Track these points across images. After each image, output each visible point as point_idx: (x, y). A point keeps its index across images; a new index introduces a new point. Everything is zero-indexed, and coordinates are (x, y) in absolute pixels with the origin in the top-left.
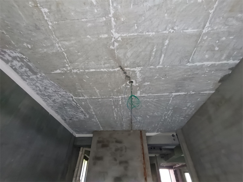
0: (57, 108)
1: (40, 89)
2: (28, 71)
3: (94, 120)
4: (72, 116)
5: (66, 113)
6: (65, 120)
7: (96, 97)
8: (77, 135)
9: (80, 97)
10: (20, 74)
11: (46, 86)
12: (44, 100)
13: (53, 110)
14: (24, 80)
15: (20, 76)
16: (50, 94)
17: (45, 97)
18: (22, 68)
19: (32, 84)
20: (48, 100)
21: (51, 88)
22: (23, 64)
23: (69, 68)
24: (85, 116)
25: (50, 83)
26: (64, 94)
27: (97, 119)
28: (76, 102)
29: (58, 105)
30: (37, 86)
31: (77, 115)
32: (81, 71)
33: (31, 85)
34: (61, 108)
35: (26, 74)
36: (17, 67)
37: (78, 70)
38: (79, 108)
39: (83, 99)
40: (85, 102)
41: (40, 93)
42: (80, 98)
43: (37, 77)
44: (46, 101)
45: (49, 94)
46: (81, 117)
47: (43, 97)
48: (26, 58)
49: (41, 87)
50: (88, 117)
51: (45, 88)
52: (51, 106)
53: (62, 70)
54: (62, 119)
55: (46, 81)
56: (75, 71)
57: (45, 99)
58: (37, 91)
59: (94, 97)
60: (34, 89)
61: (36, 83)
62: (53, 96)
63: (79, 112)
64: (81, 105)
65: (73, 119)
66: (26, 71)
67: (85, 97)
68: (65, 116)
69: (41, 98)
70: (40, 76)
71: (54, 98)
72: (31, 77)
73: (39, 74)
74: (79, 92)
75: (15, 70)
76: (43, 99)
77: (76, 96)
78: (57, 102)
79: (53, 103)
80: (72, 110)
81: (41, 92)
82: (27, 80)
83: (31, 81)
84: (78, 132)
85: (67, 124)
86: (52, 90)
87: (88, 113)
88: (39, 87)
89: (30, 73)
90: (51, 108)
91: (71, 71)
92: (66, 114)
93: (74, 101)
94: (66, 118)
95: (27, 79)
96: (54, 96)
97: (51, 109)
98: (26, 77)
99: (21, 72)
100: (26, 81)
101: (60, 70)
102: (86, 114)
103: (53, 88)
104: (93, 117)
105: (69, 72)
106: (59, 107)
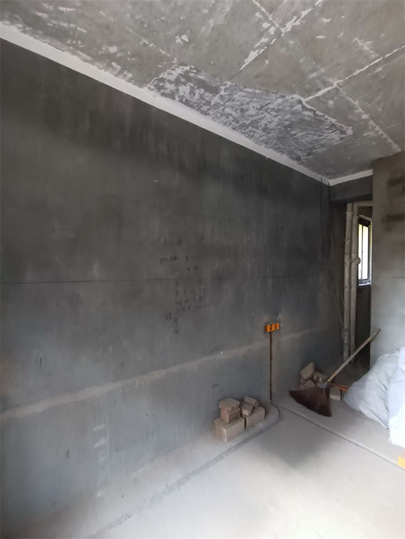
0: (275, 142)
1: (234, 117)
2: (204, 93)
3: (370, 133)
4: (310, 146)
5: (297, 143)
6: (298, 159)
7: (367, 66)
8: (332, 182)
9: (319, 90)
10: (196, 106)
11: (242, 104)
12: (247, 137)
13: (270, 148)
14: (206, 113)
15: (197, 110)
16: (255, 118)
17: (247, 130)
18: (194, 94)
19: (219, 115)
20: (255, 132)
21: (251, 106)
22: (192, 85)
23: (272, 31)
24: (343, 132)
25: (246, 94)
26: (280, 105)
27: (378, 128)
28: (311, 110)
29: (275, 134)
30: (228, 115)
31: (323, 139)
32: (304, 13)
33: (219, 118)
34: (282, 138)
35: (204, 102)
36: (187, 96)
37: (295, 18)
38: (322, 119)
39: (328, 91)
40: (336, 98)
41: (237, 125)
42: (320, 94)
43: (222, 97)
44: (253, 136)
45: (251, 119)
46: (333, 139)
47: (245, 129)
48: (191, 68)
49: (234, 114)
50: (350, 132)
51: (242, 111)
52: (263, 141)
53: (260, 47)
54: (292, 158)
55: (237, 96)
56: (289, 26)
57: (250, 133)
58: (231, 124)
59: (358, 71)
60: (225, 124)
61: (224, 109)
62: (259, 119)
63: (327, 129)
64: (327, 111)
65: (314, 151)
66: (201, 96)
67: (331, 85)
68: (295, 152)
69: (242, 133)
70: (225, 90)
71: (263, 123)
72: (212, 103)
73: (221, 87)
74: (313, 79)
75: (187, 103)
76: (247, 135)
77: (307, 93)
78: (273, 129)
79: (264, 133)
80: (308, 132)
81: (238, 122)
82: (210, 112)
83: (215, 111)
84: (334, 175)
85: (305, 166)
86: (254, 107)
87: (349, 123)
88: (231, 115)
89: (208, 96)
90: (266, 145)
91: (278, 33)
92: (297, 146)
93: (307, 109)
94: (300, 153)
95: (209, 109)
96: (263, 118)
97: (265, 147)
98: (205, 108)
99: (196, 103)
100: (209, 115)
101: (254, 50)
102: (345, 128)
103: (255, 102)
104: (366, 128)
105: (274, 40)
106: (278, 139)
